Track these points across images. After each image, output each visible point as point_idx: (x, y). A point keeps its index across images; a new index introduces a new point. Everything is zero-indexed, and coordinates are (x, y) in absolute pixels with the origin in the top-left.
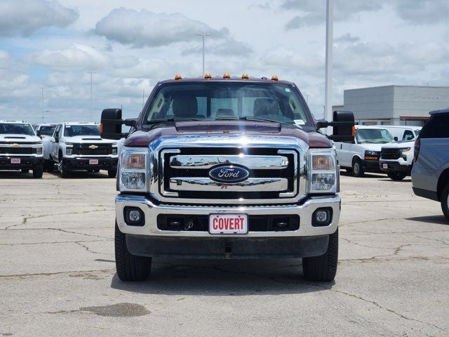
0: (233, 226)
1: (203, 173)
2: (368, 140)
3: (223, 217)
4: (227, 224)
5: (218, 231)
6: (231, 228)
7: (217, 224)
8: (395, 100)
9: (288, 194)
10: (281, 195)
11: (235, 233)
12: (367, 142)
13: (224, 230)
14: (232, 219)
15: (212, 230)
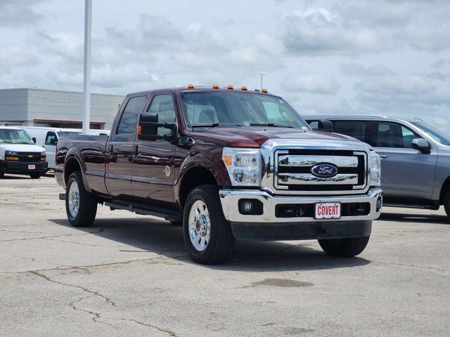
0: (331, 212)
1: (306, 170)
2: (7, 141)
3: (325, 205)
4: (327, 210)
5: (321, 216)
6: (330, 214)
7: (320, 210)
8: (29, 102)
9: (359, 187)
10: (354, 187)
11: (332, 218)
12: (6, 142)
13: (325, 216)
14: (331, 207)
15: (317, 216)
